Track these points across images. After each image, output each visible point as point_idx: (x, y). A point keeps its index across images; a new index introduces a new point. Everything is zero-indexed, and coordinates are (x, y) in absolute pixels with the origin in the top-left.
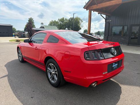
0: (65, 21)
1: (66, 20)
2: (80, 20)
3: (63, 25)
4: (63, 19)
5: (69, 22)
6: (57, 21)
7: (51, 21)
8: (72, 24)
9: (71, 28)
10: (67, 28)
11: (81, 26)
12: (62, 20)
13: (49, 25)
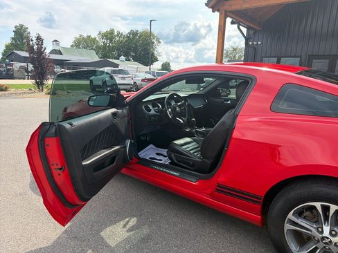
0: (117, 38)
1: (119, 35)
2: (154, 38)
3: (112, 49)
4: (112, 32)
5: (126, 41)
6: (93, 36)
7: (78, 36)
8: (136, 46)
9: (133, 56)
10: (123, 57)
11: (156, 53)
12: (109, 35)
13: (72, 46)
